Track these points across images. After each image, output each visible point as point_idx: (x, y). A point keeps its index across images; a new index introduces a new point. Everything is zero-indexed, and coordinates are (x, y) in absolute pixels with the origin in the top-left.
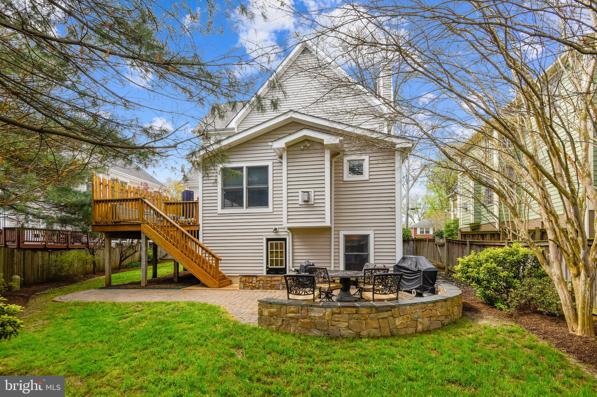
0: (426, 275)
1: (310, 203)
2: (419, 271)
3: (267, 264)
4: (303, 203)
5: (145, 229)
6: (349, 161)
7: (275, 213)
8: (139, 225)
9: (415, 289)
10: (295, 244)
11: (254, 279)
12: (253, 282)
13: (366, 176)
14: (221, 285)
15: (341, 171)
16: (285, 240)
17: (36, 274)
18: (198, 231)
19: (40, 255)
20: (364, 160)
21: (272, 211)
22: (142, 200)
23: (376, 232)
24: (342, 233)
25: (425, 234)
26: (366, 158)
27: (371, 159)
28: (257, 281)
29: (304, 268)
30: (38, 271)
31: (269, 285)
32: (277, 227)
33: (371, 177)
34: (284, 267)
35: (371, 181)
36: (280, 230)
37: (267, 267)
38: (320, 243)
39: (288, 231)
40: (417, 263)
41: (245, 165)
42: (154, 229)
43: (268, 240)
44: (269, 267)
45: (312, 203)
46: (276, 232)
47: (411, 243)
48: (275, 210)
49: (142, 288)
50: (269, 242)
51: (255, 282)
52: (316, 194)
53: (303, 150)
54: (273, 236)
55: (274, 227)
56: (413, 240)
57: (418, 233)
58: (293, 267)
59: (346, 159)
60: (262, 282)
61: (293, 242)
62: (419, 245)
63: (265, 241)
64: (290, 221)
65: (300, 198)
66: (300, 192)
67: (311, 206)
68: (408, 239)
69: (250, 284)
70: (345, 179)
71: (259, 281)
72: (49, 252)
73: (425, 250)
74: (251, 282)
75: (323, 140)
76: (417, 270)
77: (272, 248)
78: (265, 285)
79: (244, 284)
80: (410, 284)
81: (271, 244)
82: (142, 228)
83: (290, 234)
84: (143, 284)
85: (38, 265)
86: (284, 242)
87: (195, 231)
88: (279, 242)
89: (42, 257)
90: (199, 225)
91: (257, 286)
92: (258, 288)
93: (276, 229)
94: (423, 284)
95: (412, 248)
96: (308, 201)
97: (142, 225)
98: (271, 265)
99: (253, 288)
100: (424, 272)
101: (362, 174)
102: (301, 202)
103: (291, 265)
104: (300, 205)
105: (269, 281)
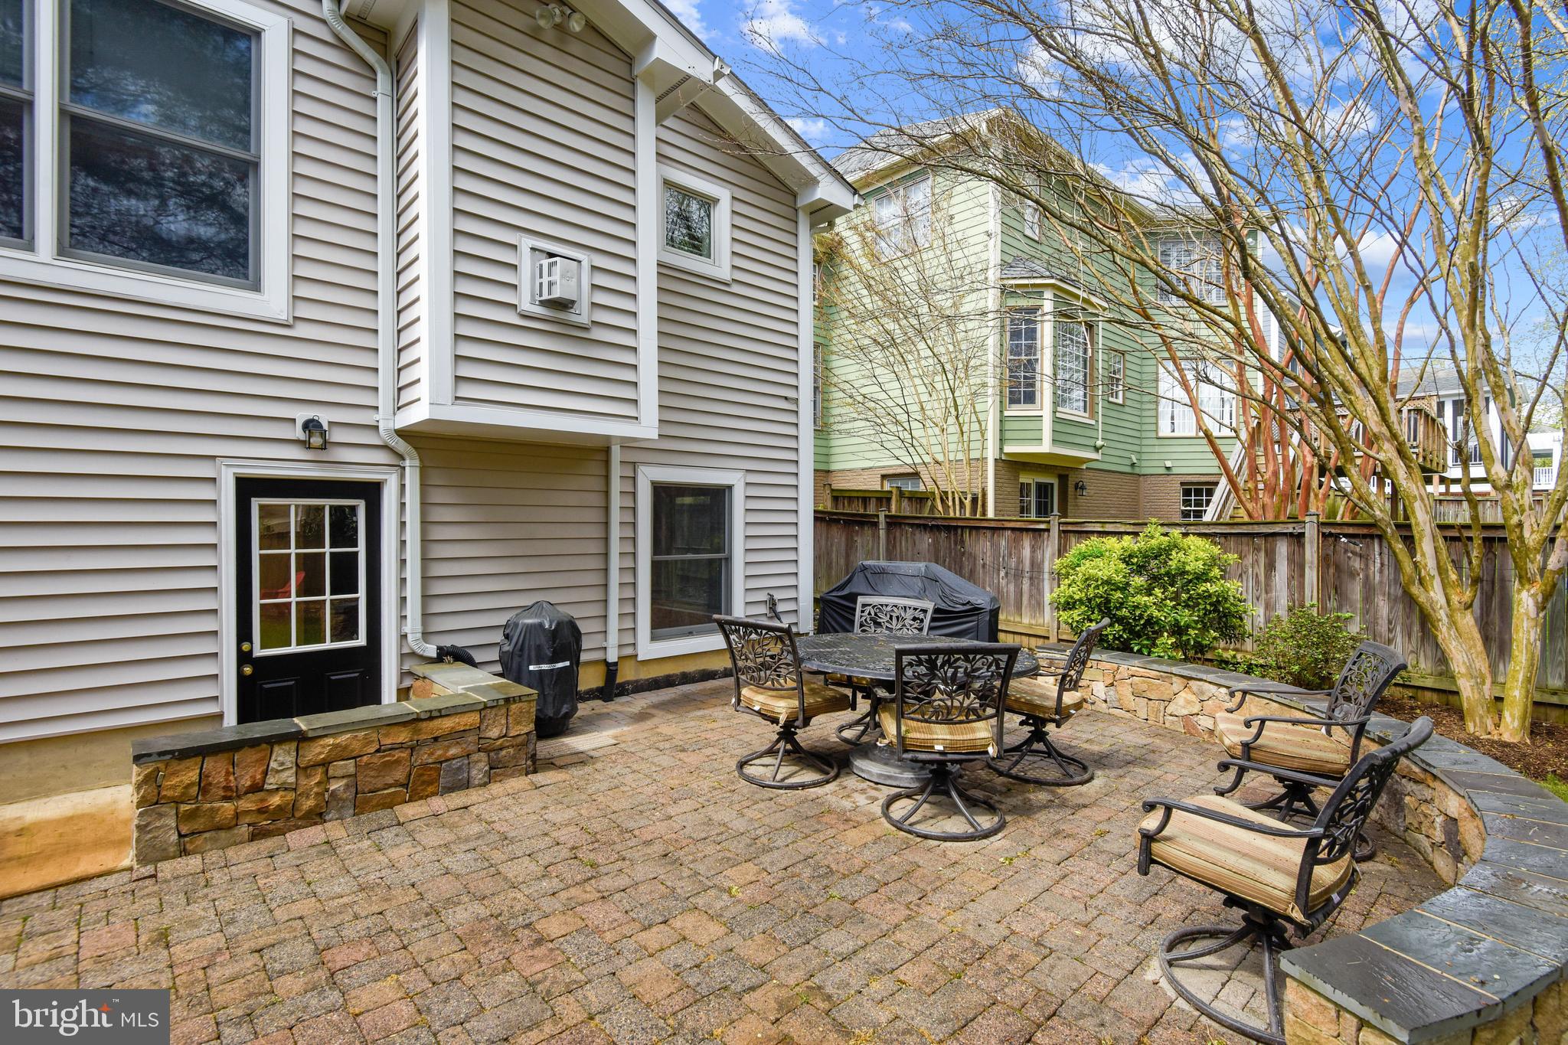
1: (574, 318)
3: (243, 634)
4: (539, 310)
6: (668, 186)
7: (302, 330)
10: (437, 515)
12: (272, 782)
16: (371, 492)
21: (283, 316)
23: (750, 479)
24: (650, 477)
26: (723, 196)
28: (301, 770)
31: (399, 775)
32: (325, 417)
33: (737, 276)
34: (361, 641)
35: (735, 288)
36: (337, 436)
37: (243, 658)
39: (401, 445)
43: (247, 488)
44: (258, 652)
45: (584, 319)
46: (318, 447)
48: (304, 311)
50: (256, 503)
51: (289, 777)
52: (600, 279)
54: (284, 464)
55: (302, 414)
58: (426, 635)
64: (467, 391)
65: (525, 281)
66: (526, 251)
67: (577, 333)
69: (247, 804)
71: (325, 764)
74: (256, 788)
77: (275, 537)
78: (370, 782)
81: (272, 514)
83: (412, 461)
86: (361, 506)
88: (327, 503)
91: (308, 804)
92: (317, 818)
93: (314, 427)
96: (562, 308)
99: (272, 824)
102: (526, 303)
103: (413, 625)
104: (524, 316)
105: (401, 746)
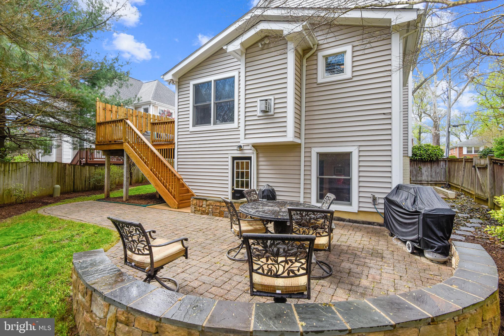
0: (428, 220)
1: (269, 113)
2: (417, 213)
3: (233, 185)
4: (261, 114)
5: (127, 147)
6: (326, 57)
8: (122, 143)
9: (412, 241)
10: (261, 163)
11: (204, 202)
12: (203, 206)
13: (348, 73)
14: (181, 205)
15: (314, 72)
16: (250, 158)
17: (84, 184)
18: (174, 149)
19: (87, 169)
20: (345, 52)
21: (237, 127)
22: (125, 121)
23: (362, 149)
24: (315, 151)
25: (473, 153)
26: (348, 49)
27: (356, 49)
28: (207, 205)
29: (261, 193)
30: (86, 181)
31: (218, 211)
33: (355, 74)
34: (249, 189)
35: (355, 79)
36: (245, 148)
37: (233, 189)
38: (288, 163)
39: (253, 148)
40: (416, 197)
41: (212, 78)
42: (132, 147)
43: (234, 158)
44: (235, 189)
45: (272, 113)
46: (241, 150)
47: (442, 163)
49: (123, 203)
50: (235, 161)
51: (205, 206)
52: (277, 101)
53: (262, 49)
54: (238, 154)
55: (238, 144)
56: (444, 160)
57: (465, 152)
59: (321, 55)
60: (211, 207)
61: (258, 161)
62: (453, 166)
63: (230, 160)
64: (247, 136)
65: (258, 109)
66: (259, 101)
67: (271, 117)
68: (437, 159)
69: (201, 208)
70: (320, 80)
71: (209, 205)
72: (95, 167)
73: (461, 173)
74: (201, 206)
75: (282, 31)
76: (414, 210)
77: (238, 168)
78: (214, 211)
79: (195, 208)
80: (404, 230)
81: (238, 163)
82: (124, 146)
83: (255, 152)
84: (124, 199)
85: (86, 177)
86: (250, 161)
87: (171, 149)
88: (240, 161)
89: (89, 171)
90: (175, 143)
91: (207, 211)
92: (208, 214)
93: (240, 147)
94: (424, 235)
95: (443, 170)
96: (267, 112)
97: (124, 144)
98: (238, 187)
99: (203, 213)
100: (426, 216)
101: (342, 71)
102: (259, 113)
103: (255, 187)
104: (259, 117)
105: (218, 206)
